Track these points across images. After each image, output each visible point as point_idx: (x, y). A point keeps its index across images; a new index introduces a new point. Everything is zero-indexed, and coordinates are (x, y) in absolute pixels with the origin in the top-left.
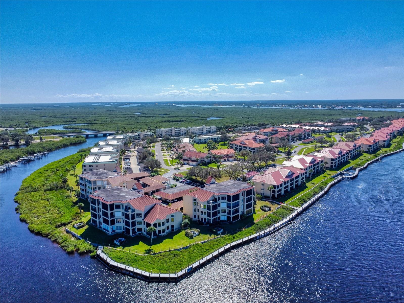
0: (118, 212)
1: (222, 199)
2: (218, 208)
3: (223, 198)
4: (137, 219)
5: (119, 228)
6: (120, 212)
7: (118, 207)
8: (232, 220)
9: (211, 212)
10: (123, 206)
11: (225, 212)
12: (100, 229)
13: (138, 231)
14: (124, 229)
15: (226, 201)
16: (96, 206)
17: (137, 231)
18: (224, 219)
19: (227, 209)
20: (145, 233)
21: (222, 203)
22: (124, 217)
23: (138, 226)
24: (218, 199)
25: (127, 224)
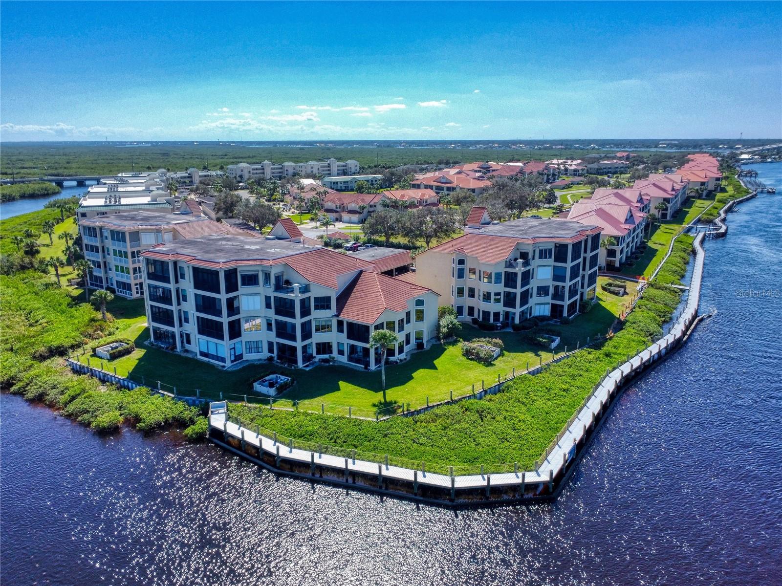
0: (251, 297)
1: (540, 257)
2: (531, 281)
3: (544, 254)
4: (317, 315)
5: (254, 346)
6: (257, 298)
7: (251, 280)
8: (565, 314)
9: (518, 291)
10: (267, 276)
11: (547, 294)
12: (190, 356)
13: (318, 353)
14: (271, 350)
15: (551, 261)
16: (172, 286)
17: (314, 354)
18: (542, 314)
19: (551, 284)
20: (344, 359)
21: (539, 266)
22: (271, 314)
23: (318, 337)
24: (530, 256)
25: (284, 331)
